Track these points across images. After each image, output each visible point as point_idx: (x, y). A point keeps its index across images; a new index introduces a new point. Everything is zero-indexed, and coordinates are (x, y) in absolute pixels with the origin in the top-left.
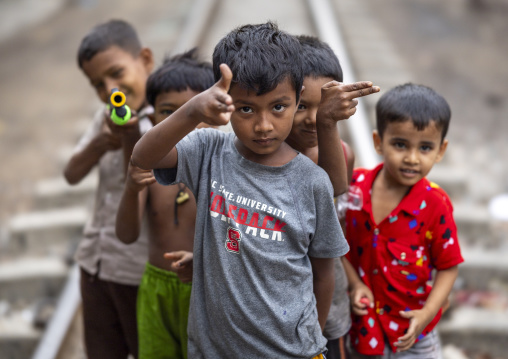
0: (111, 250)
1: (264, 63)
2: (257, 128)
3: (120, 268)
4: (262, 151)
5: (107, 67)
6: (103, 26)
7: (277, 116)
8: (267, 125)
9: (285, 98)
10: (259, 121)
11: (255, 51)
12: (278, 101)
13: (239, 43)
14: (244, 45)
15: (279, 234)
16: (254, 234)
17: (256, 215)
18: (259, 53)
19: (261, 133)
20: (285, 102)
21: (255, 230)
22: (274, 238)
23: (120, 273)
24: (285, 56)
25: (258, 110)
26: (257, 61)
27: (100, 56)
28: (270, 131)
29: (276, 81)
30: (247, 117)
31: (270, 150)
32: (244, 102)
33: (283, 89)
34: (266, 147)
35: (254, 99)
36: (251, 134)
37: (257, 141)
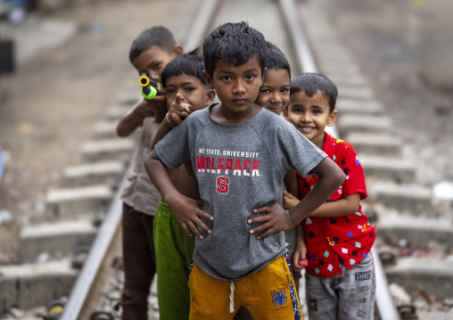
0: (143, 189)
1: (240, 44)
2: (235, 91)
3: (148, 203)
4: (238, 109)
5: (150, 62)
6: (147, 31)
7: (249, 82)
8: (241, 88)
9: (254, 69)
10: (236, 86)
11: (234, 37)
12: (249, 71)
13: (222, 33)
14: (226, 34)
15: (257, 171)
16: (240, 174)
17: (238, 161)
18: (237, 38)
19: (237, 94)
20: (254, 72)
21: (239, 171)
22: (253, 175)
23: (148, 207)
24: (255, 42)
25: (235, 77)
26: (235, 42)
27: (144, 54)
28: (244, 93)
29: (248, 57)
30: (228, 83)
31: (243, 108)
32: (226, 72)
33: (253, 64)
34: (240, 105)
35: (233, 69)
36: (231, 96)
37: (234, 101)
